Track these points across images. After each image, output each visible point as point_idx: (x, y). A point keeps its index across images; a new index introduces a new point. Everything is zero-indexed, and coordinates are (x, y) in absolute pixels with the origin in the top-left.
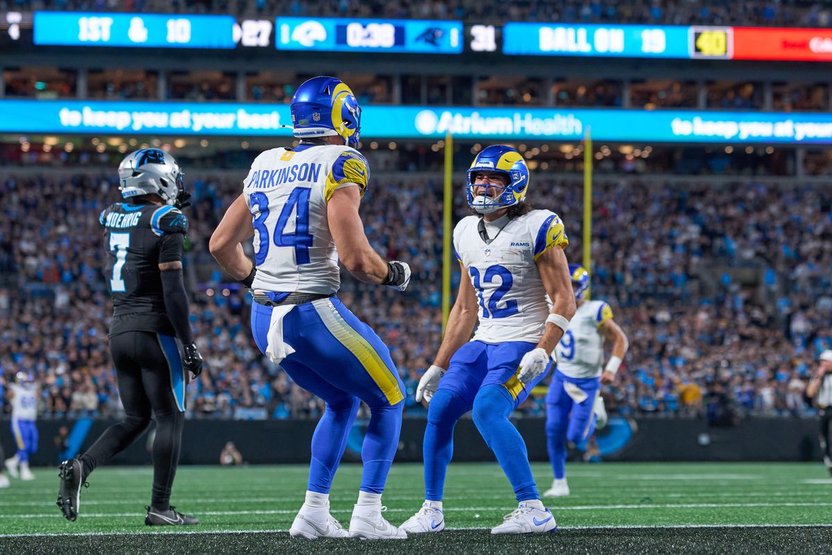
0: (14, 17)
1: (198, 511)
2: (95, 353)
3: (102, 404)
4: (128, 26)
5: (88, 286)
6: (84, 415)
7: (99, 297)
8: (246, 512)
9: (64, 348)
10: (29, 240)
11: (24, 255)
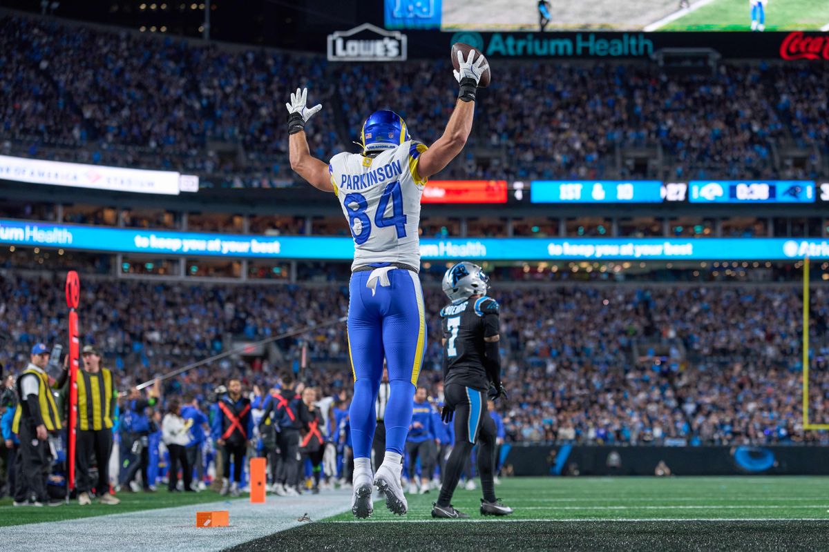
0: (518, 185)
1: (642, 506)
2: (573, 403)
3: (577, 436)
4: (592, 189)
5: (568, 360)
6: (566, 443)
7: (575, 366)
8: (673, 507)
9: (553, 399)
10: (529, 329)
11: (527, 339)
